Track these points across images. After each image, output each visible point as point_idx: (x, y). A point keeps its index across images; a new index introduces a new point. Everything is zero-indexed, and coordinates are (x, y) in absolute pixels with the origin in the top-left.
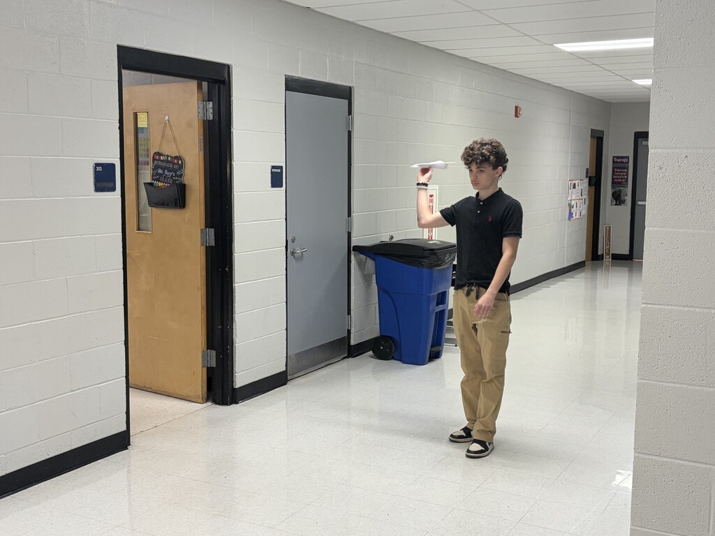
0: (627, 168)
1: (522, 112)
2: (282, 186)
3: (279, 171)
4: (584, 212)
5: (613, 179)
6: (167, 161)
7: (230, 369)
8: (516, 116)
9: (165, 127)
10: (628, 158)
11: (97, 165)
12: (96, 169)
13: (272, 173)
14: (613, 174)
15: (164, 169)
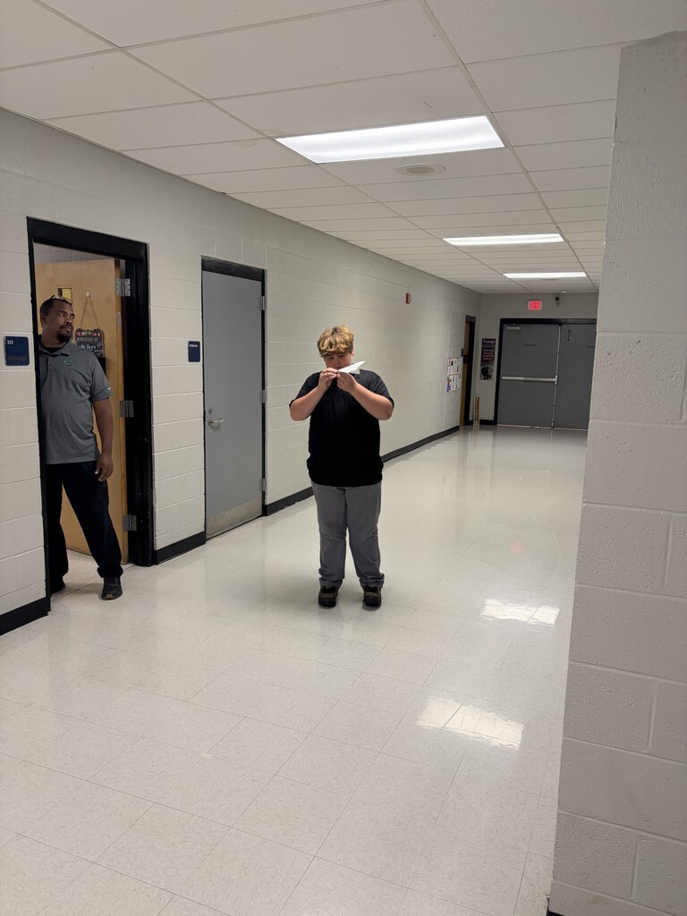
0: (494, 349)
1: (412, 299)
2: (199, 361)
3: (196, 346)
4: (459, 385)
5: (482, 358)
6: (88, 336)
7: (150, 533)
8: (407, 302)
9: (86, 303)
10: (495, 340)
11: (8, 338)
12: (6, 342)
13: (189, 348)
14: (482, 354)
15: (85, 344)
